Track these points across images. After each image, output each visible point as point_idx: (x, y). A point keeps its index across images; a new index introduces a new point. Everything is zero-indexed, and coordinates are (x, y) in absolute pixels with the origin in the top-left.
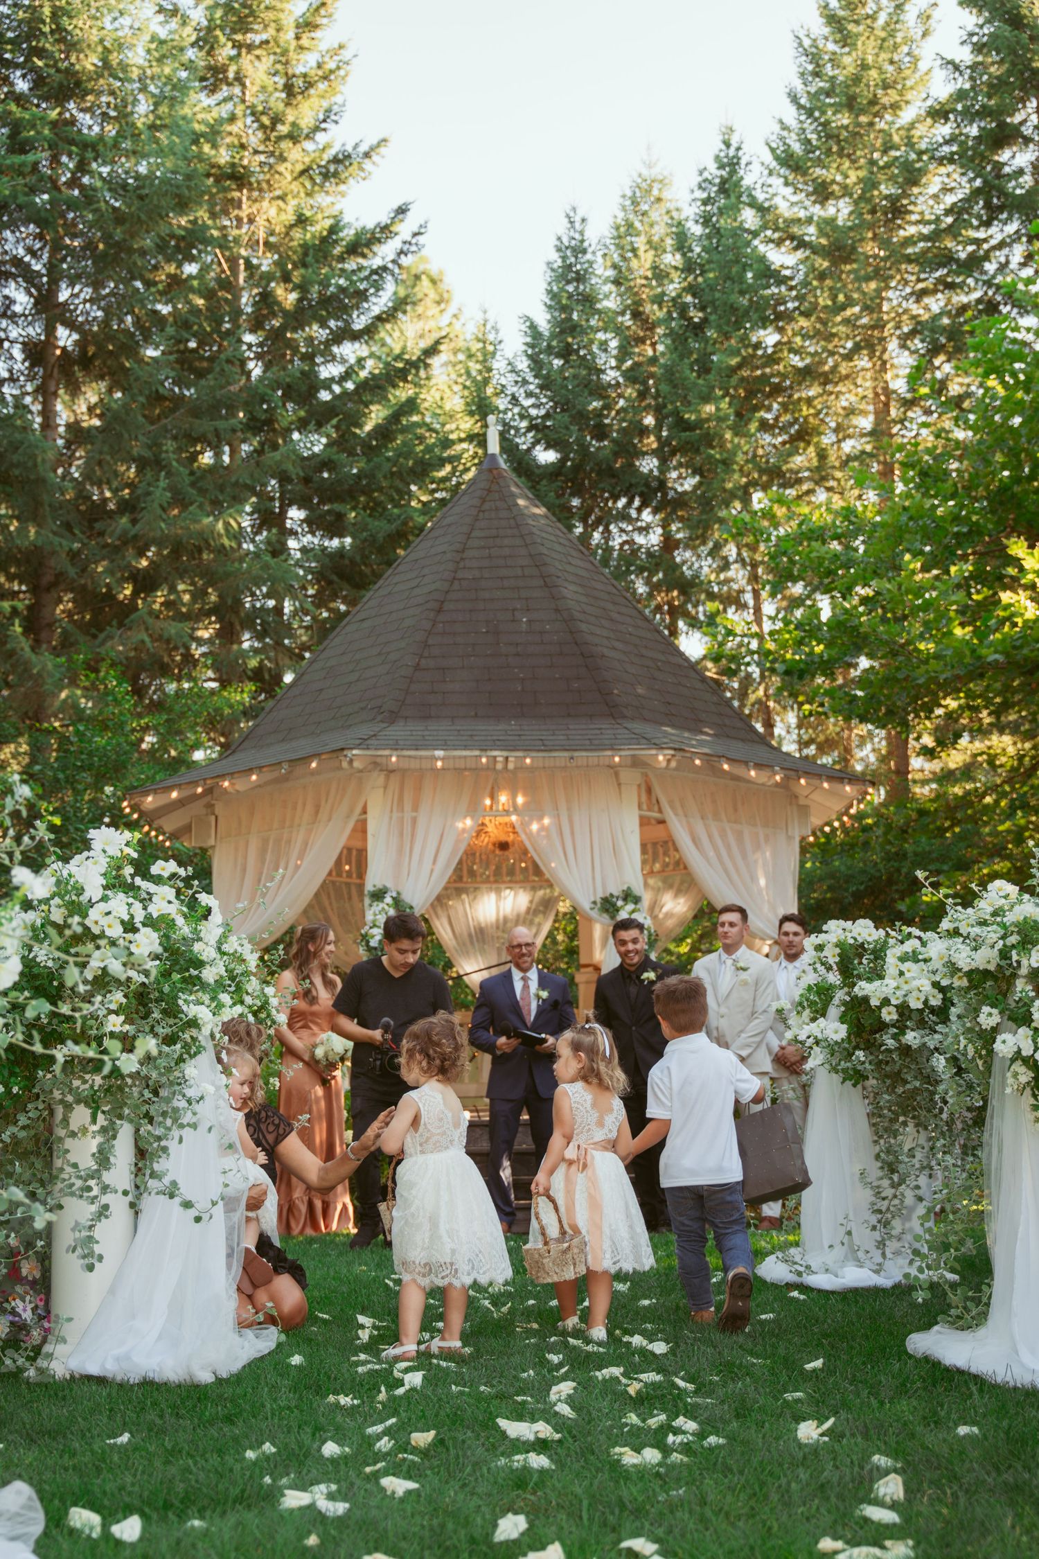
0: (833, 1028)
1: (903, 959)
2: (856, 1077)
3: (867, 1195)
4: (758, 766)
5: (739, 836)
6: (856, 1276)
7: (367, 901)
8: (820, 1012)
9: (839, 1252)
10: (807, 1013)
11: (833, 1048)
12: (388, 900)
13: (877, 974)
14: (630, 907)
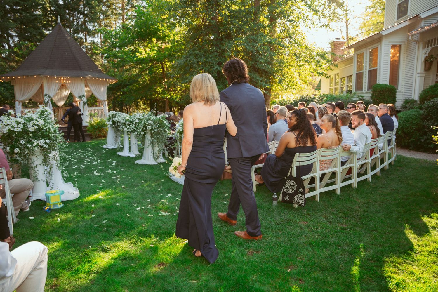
0: (111, 123)
1: (118, 116)
2: (113, 128)
3: (114, 139)
4: (102, 78)
5: (99, 87)
6: (113, 147)
7: (44, 96)
8: (109, 121)
9: (111, 145)
10: (108, 121)
11: (111, 125)
12: (47, 96)
13: (115, 117)
14: (83, 97)
